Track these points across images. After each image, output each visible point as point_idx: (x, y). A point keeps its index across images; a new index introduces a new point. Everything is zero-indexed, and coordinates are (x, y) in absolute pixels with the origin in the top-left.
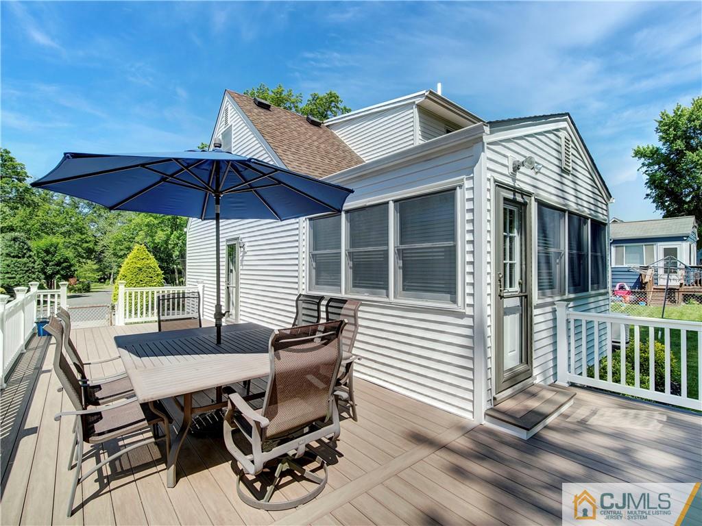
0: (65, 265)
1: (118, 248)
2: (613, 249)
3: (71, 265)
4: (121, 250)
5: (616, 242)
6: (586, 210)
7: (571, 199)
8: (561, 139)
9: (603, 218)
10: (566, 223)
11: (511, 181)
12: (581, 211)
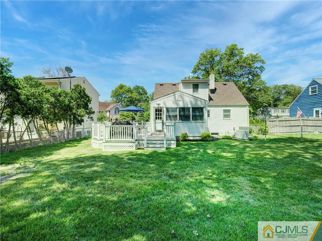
6: (190, 106)
7: (181, 105)
8: (176, 96)
9: (202, 106)
10: (178, 110)
11: (158, 106)
12: (186, 106)
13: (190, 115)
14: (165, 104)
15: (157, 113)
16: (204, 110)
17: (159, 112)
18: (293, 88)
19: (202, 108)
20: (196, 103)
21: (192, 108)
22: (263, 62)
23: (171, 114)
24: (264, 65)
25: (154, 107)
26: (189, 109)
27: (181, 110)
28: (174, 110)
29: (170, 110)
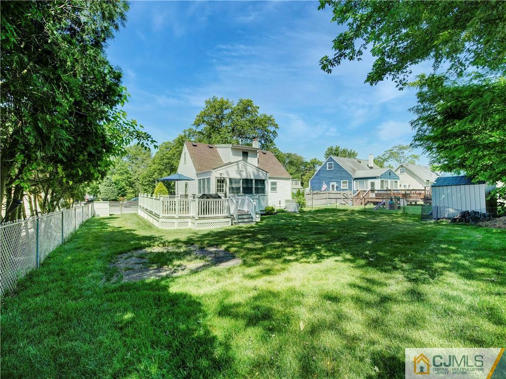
0: (123, 190)
1: (144, 181)
2: (355, 182)
3: (125, 190)
4: (145, 182)
5: (355, 179)
6: (252, 177)
7: (244, 177)
8: (240, 165)
9: (264, 178)
10: (241, 181)
11: (220, 176)
12: (249, 178)
13: (253, 187)
14: (227, 173)
15: (219, 184)
16: (266, 182)
17: (220, 183)
18: (296, 158)
19: (264, 181)
20: (258, 175)
21: (255, 180)
22: (276, 126)
23: (234, 186)
24: (277, 130)
25: (216, 177)
26: (252, 180)
27: (244, 181)
28: (237, 181)
29: (233, 181)
